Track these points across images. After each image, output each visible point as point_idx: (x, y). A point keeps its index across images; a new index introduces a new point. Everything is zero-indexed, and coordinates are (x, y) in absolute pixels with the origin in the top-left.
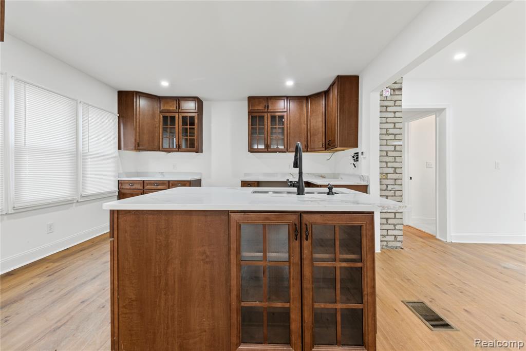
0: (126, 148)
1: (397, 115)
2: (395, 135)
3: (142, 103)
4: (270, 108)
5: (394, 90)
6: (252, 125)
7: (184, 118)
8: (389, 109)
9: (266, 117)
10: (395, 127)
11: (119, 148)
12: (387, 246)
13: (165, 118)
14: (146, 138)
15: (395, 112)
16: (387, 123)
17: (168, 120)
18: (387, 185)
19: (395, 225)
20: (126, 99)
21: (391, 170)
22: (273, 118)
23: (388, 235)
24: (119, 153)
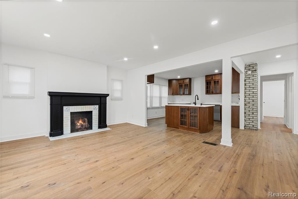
0: (170, 95)
1: (254, 80)
2: (253, 88)
3: (174, 81)
4: (213, 78)
5: (253, 71)
6: (207, 85)
7: (185, 85)
8: (250, 78)
9: (212, 82)
10: (253, 85)
11: (168, 95)
12: (249, 128)
13: (180, 85)
14: (175, 92)
15: (253, 79)
16: (249, 83)
17: (181, 86)
18: (249, 106)
19: (253, 121)
20: (170, 81)
21: (252, 101)
22: (215, 82)
23: (249, 124)
24: (169, 96)
